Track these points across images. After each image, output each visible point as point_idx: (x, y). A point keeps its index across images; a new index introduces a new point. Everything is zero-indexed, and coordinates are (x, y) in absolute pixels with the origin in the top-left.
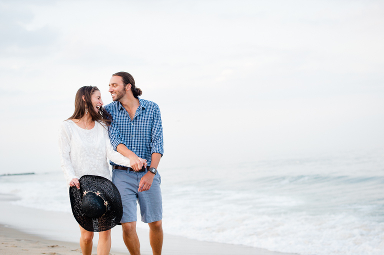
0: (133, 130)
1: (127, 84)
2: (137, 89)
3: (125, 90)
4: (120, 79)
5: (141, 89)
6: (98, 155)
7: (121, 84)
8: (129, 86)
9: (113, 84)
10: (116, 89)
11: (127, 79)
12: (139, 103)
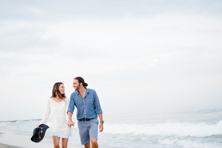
0: (84, 103)
1: (80, 83)
2: (86, 84)
3: (79, 85)
4: (77, 80)
5: (88, 84)
6: (61, 114)
7: (78, 83)
8: (82, 83)
9: (74, 83)
10: (76, 85)
11: (80, 80)
12: (87, 90)
